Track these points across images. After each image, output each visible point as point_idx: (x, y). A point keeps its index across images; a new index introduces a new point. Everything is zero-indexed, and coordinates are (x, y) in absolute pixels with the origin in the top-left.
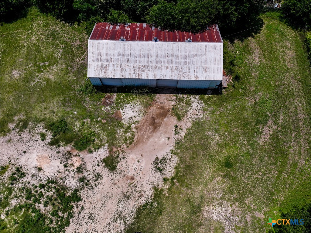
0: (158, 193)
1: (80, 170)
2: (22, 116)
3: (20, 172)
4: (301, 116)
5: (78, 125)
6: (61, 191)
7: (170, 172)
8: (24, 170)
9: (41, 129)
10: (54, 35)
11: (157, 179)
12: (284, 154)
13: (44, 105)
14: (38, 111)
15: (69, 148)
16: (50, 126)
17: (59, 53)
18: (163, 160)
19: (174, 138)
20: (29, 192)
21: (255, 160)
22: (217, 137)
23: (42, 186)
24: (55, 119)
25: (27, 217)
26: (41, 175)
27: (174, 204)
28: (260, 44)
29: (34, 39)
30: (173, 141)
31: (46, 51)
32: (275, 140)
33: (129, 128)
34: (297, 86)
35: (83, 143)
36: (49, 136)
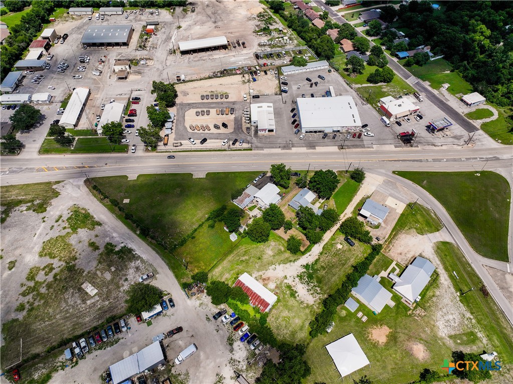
0: (279, 264)
1: (294, 281)
2: (301, 306)
3: (308, 290)
4: (233, 255)
5: (287, 292)
6: (301, 279)
7: (274, 266)
9: (298, 298)
10: (278, 328)
11: (277, 266)
13: (294, 305)
14: (296, 304)
15: (293, 288)
16: (295, 297)
17: (281, 319)
18: (273, 269)
19: (266, 272)
20: (308, 285)
21: (253, 255)
22: (256, 265)
23: (304, 284)
24: (292, 298)
25: (311, 279)
26: (303, 287)
27: (277, 260)
28: (221, 278)
29: (285, 331)
30: (267, 272)
31: (284, 323)
32: (244, 255)
33: (275, 282)
34: (225, 262)
35: (289, 287)
36: (296, 295)
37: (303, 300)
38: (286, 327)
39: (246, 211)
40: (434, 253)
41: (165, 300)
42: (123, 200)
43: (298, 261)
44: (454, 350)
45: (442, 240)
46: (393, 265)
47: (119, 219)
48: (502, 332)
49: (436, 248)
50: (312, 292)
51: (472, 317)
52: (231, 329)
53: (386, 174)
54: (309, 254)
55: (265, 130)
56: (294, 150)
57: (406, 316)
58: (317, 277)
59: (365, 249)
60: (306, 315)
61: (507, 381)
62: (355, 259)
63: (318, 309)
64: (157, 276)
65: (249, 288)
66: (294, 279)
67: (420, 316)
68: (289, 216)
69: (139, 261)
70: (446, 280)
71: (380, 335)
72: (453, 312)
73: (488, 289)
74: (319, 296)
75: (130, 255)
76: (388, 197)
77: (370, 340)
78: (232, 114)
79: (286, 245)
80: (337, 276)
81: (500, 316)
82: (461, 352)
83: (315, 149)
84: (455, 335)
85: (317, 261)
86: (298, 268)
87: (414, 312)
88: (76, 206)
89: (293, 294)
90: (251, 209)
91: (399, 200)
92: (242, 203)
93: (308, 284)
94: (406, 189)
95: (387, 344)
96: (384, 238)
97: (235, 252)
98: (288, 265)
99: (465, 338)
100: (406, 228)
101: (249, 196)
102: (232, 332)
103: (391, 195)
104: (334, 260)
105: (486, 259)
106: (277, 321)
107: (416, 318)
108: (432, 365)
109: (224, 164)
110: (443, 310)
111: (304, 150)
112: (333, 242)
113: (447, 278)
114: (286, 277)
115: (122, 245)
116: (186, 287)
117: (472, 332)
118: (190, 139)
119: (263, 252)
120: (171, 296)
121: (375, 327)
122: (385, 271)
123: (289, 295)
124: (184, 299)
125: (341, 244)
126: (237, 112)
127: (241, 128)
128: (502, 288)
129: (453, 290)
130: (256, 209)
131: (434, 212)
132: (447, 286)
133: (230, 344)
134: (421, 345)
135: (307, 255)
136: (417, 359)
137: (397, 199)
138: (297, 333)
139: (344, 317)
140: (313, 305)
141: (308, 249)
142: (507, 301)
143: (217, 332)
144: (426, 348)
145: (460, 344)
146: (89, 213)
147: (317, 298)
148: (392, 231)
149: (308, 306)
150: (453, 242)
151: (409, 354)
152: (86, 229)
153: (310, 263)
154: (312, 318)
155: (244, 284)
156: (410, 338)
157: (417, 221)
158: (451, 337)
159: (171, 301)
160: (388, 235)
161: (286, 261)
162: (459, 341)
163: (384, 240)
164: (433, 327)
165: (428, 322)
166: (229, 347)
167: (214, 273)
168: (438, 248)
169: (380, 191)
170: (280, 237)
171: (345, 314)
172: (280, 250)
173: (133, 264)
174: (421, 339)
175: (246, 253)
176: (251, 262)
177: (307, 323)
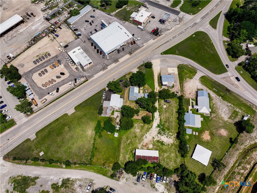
0: (146, 133)
1: (158, 137)
2: (169, 146)
3: (167, 137)
4: (122, 144)
5: (159, 144)
6: (160, 134)
7: (144, 136)
8: (167, 138)
9: (166, 144)
10: (167, 164)
11: (146, 135)
12: (127, 138)
13: (166, 148)
14: (167, 147)
15: (160, 141)
16: (164, 144)
17: (166, 159)
18: (145, 138)
19: (144, 141)
21: (131, 137)
22: (137, 141)
23: (163, 135)
24: (163, 146)
25: (164, 131)
26: (164, 137)
27: (144, 132)
28: (126, 160)
29: (171, 163)
31: (168, 160)
32: (127, 140)
33: (151, 143)
34: (121, 150)
35: (158, 141)
36: (164, 143)
37: (168, 143)
38: (170, 161)
39: (111, 117)
40: (201, 85)
41: (108, 191)
42: (39, 154)
43: (153, 126)
44: (234, 123)
45: (200, 77)
46: (191, 101)
47: (46, 167)
48: (243, 103)
49: (201, 82)
50: (169, 137)
51: (231, 104)
52: (149, 180)
53: (159, 57)
54: (155, 119)
55: (87, 65)
56: (109, 68)
57: (210, 121)
58: (166, 128)
59: (176, 101)
60: (174, 149)
61: (256, 122)
62: (175, 108)
63: (177, 143)
64: (94, 182)
65: (144, 156)
66: (158, 136)
67: (215, 117)
68: (134, 106)
69: (78, 181)
70: (213, 94)
71: (206, 136)
72: (224, 107)
73: (229, 88)
74: (173, 136)
75: (70, 182)
76: (168, 69)
77: (204, 141)
78: (61, 64)
79: (142, 122)
80: (173, 122)
81: (238, 97)
82: (236, 122)
83: (119, 61)
84: (230, 116)
85: (161, 120)
86: (155, 129)
87: (211, 117)
88: (12, 178)
89: (162, 143)
90: (113, 113)
91: (173, 67)
92: (107, 114)
93: (165, 134)
94: (172, 60)
95: (211, 138)
96: (179, 90)
97: (122, 142)
98: (150, 131)
99: (234, 115)
100: (184, 79)
101: (107, 108)
102: (150, 181)
103: (168, 67)
104: (167, 115)
105: (220, 75)
106: (165, 161)
107: (214, 119)
108: (231, 135)
109: (79, 97)
110: (220, 108)
111: (114, 65)
112: (161, 106)
113: (213, 93)
114: (154, 138)
115: (61, 180)
116: (112, 176)
117: (234, 111)
118: (49, 93)
119: (135, 133)
120: (109, 186)
121: (203, 134)
122: (190, 106)
123: (161, 145)
124: (117, 183)
125: (165, 105)
126: (62, 61)
127: (73, 70)
128: (232, 85)
129: (218, 97)
130: (115, 112)
131: (190, 65)
132: (215, 97)
133: (153, 188)
134: (222, 129)
135: (155, 120)
136: (225, 136)
137: (171, 67)
138: (176, 160)
139: (189, 139)
140: (174, 142)
141: (153, 117)
142: (237, 89)
143: (144, 186)
144: (225, 129)
145: (234, 119)
146: (24, 176)
147: (173, 138)
148: (180, 85)
149: (172, 145)
150: (205, 75)
151: (221, 136)
152: (31, 186)
153: (159, 124)
154: (177, 149)
155: (140, 156)
156: (217, 129)
157: (186, 74)
158: (229, 118)
159: (111, 189)
160: (180, 87)
161: (148, 130)
162: (233, 118)
163: (180, 91)
164: (222, 119)
165: (219, 117)
166: (154, 189)
167: (121, 160)
168: (201, 81)
169: (162, 67)
170: (137, 119)
171: (188, 137)
172: (142, 126)
173: (76, 186)
174: (221, 127)
175: (127, 139)
176: (134, 141)
177: (177, 152)
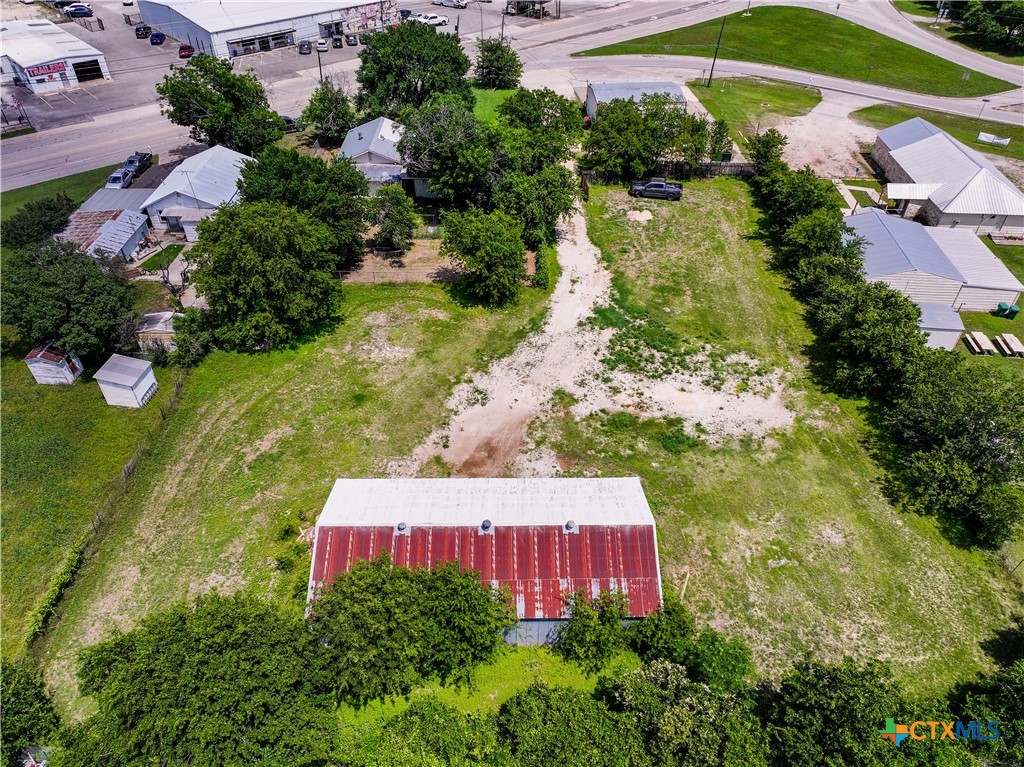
0: (482, 368)
1: (616, 391)
2: (762, 458)
3: (714, 385)
5: (641, 447)
6: (633, 366)
7: (462, 391)
8: (709, 389)
9: (711, 440)
11: (481, 381)
12: (252, 413)
13: (727, 477)
15: (645, 416)
16: (696, 444)
17: (756, 591)
18: (472, 403)
19: (452, 431)
20: (685, 367)
21: (309, 405)
22: (367, 433)
23: (668, 372)
24: (691, 455)
25: (673, 345)
26: (678, 385)
27: (458, 360)
30: (454, 426)
31: (793, 596)
33: (539, 444)
34: (146, 525)
35: (621, 422)
36: (689, 430)
37: (737, 432)
38: (824, 605)
39: (138, 279)
43: (550, 321)
46: (843, 188)
49: (867, 123)
50: (732, 382)
53: (559, 63)
54: (564, 279)
55: (59, 69)
58: (684, 325)
60: (829, 477)
62: (731, 220)
63: (840, 420)
66: (607, 380)
74: (773, 377)
79: (441, 297)
80: (742, 287)
85: (619, 283)
86: (579, 339)
89: (670, 438)
92: (90, 243)
93: (682, 364)
94: (641, 70)
96: (731, 151)
97: (187, 446)
98: (524, 354)
101: (112, 215)
104: (675, 255)
112: (606, 218)
114: (563, 398)
119: (354, 369)
123: (663, 453)
125: (637, 209)
135: (563, 285)
138: (904, 589)
140: (798, 420)
147: (778, 388)
149: (790, 443)
150: (882, 102)
153: (605, 302)
154: (862, 471)
157: (754, 101)
161: (501, 344)
168: (870, 121)
170: (390, 286)
176: (326, 439)
177: (879, 505)
